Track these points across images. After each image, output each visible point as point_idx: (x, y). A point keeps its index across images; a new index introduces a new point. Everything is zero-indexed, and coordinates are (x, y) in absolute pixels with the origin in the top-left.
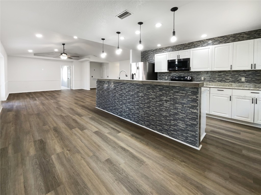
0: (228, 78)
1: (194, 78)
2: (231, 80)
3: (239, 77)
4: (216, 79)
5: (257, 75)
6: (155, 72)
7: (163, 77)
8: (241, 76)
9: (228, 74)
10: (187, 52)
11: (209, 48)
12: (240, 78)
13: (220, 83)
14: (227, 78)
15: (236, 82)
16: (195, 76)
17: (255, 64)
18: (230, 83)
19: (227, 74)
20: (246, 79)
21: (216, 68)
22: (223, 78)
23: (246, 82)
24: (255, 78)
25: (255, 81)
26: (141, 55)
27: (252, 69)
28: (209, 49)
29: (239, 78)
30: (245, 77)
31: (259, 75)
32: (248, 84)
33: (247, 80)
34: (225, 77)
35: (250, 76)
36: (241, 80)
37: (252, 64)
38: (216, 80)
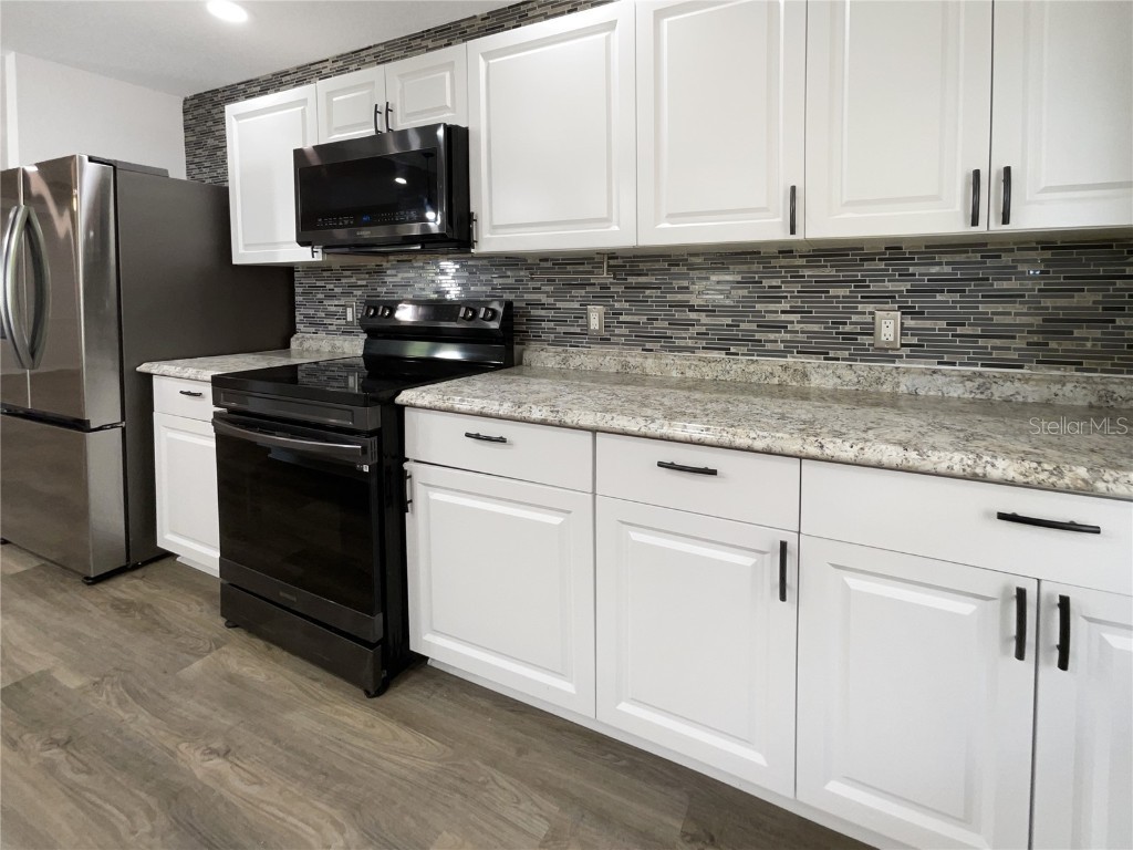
0: (775, 311)
1: (534, 312)
2: (801, 337)
3: (861, 307)
4: (690, 324)
5: (996, 285)
6: (236, 260)
7: (332, 306)
8: (867, 298)
9: (775, 282)
10: (448, 75)
11: (611, 25)
12: (868, 318)
13: (721, 355)
14: (770, 317)
15: (840, 354)
16: (544, 299)
17: (1007, 170)
18: (790, 360)
19: (766, 283)
20: (910, 323)
21: (671, 216)
22: (744, 314)
23: (907, 351)
24: (983, 320)
25: (981, 342)
26: (186, 128)
27: (975, 222)
28: (615, 36)
29: (855, 318)
30: (907, 311)
31: (1013, 284)
32: (923, 373)
33: (915, 331)
34: (758, 307)
35: (939, 297)
36: (869, 330)
37: (977, 174)
38: (693, 331)
